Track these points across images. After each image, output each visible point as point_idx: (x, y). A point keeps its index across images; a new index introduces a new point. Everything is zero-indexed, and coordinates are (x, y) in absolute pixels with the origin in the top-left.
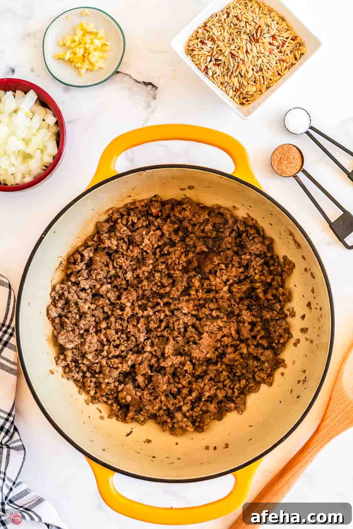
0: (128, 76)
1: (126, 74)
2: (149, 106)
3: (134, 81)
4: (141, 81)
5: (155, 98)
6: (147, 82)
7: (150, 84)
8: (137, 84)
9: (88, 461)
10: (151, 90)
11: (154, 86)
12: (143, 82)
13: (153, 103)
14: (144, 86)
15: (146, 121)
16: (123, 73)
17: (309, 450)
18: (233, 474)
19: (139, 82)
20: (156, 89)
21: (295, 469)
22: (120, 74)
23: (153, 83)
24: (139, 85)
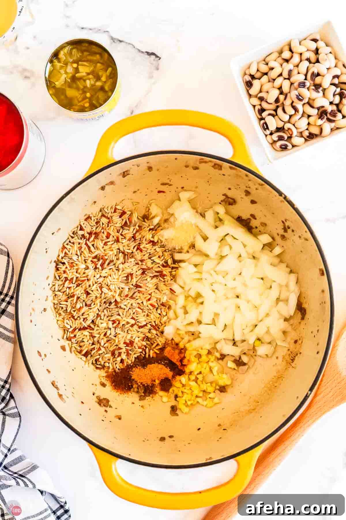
0: (131, 46)
1: (129, 44)
2: (151, 77)
3: (137, 50)
4: (144, 50)
5: (157, 69)
6: (150, 52)
7: (153, 54)
8: (139, 54)
10: (154, 60)
11: (157, 56)
12: (146, 52)
13: (156, 73)
14: (147, 56)
16: (126, 43)
17: (301, 424)
18: (235, 460)
19: (142, 52)
20: (159, 59)
21: (287, 443)
22: (122, 43)
23: (156, 53)
24: (142, 54)
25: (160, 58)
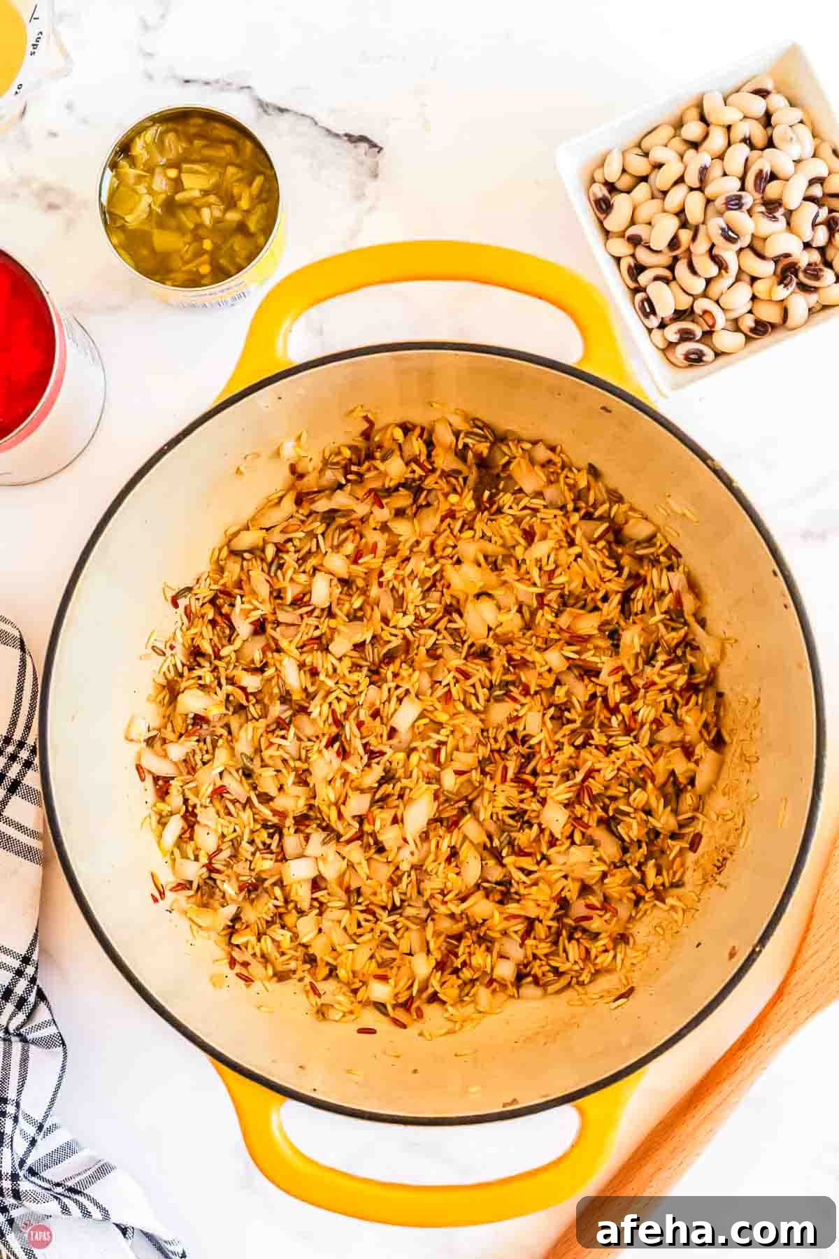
0: (309, 121)
1: (303, 115)
2: (360, 196)
3: (324, 132)
4: (341, 132)
5: (375, 176)
6: (356, 134)
7: (363, 139)
8: (330, 140)
9: (216, 1068)
10: (366, 154)
11: (373, 145)
12: (346, 135)
13: (372, 187)
14: (349, 145)
15: (354, 234)
16: (296, 113)
17: (759, 1042)
18: (575, 1106)
19: (337, 136)
20: (379, 152)
21: (726, 1087)
22: (286, 115)
23: (370, 138)
24: (337, 141)
25: (381, 149)
